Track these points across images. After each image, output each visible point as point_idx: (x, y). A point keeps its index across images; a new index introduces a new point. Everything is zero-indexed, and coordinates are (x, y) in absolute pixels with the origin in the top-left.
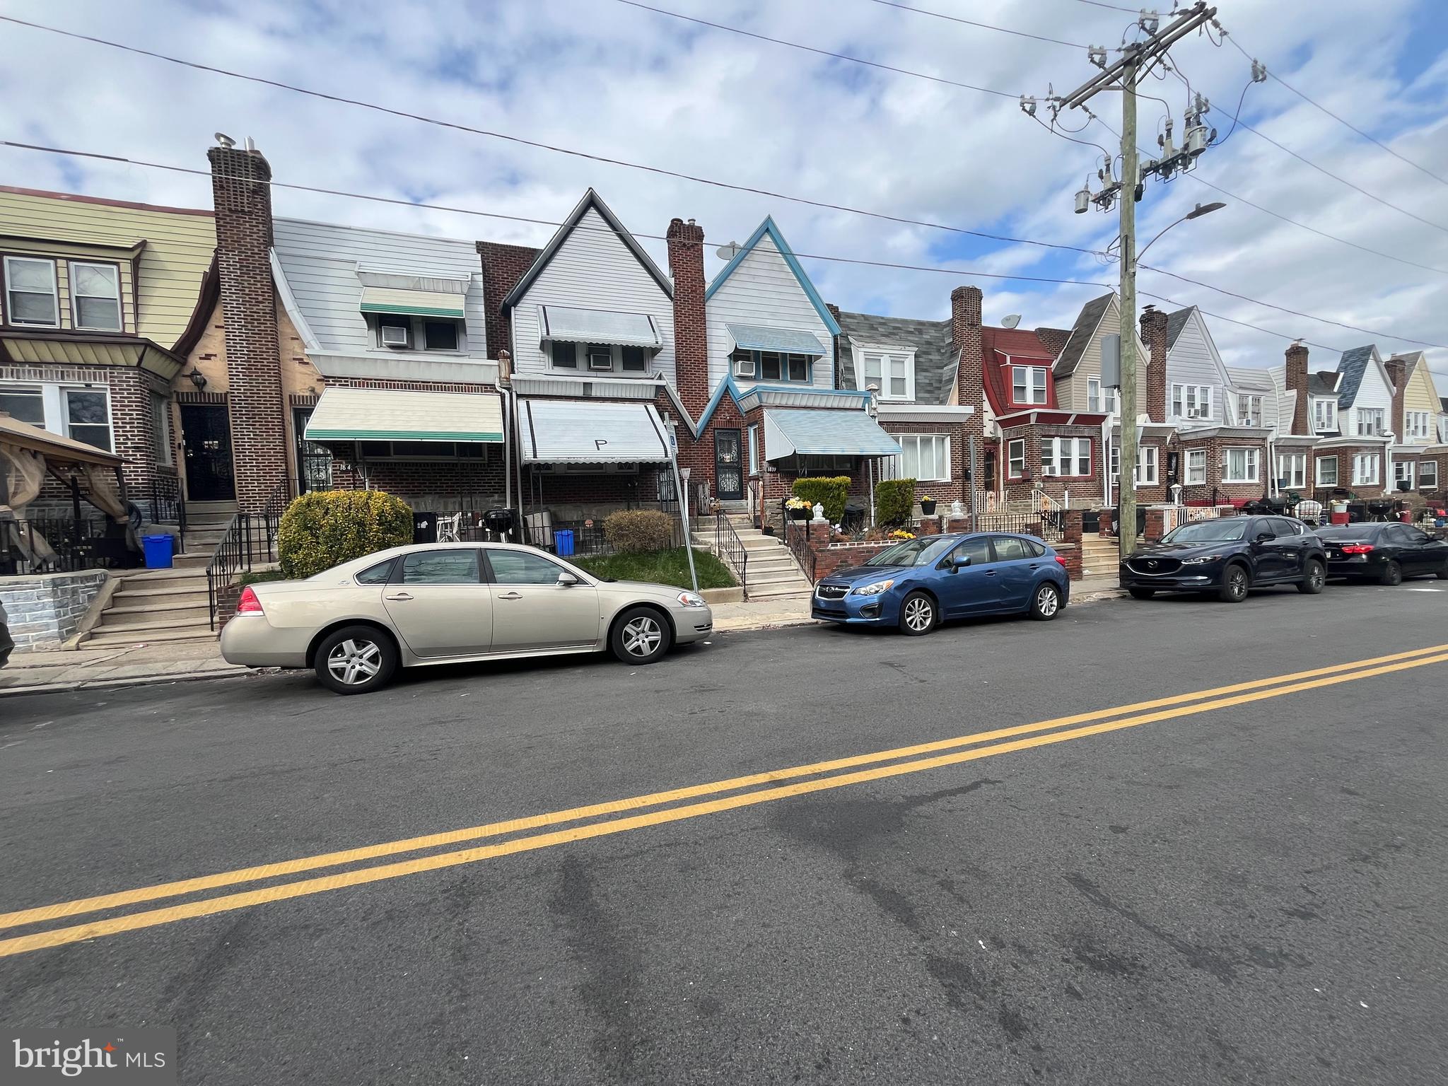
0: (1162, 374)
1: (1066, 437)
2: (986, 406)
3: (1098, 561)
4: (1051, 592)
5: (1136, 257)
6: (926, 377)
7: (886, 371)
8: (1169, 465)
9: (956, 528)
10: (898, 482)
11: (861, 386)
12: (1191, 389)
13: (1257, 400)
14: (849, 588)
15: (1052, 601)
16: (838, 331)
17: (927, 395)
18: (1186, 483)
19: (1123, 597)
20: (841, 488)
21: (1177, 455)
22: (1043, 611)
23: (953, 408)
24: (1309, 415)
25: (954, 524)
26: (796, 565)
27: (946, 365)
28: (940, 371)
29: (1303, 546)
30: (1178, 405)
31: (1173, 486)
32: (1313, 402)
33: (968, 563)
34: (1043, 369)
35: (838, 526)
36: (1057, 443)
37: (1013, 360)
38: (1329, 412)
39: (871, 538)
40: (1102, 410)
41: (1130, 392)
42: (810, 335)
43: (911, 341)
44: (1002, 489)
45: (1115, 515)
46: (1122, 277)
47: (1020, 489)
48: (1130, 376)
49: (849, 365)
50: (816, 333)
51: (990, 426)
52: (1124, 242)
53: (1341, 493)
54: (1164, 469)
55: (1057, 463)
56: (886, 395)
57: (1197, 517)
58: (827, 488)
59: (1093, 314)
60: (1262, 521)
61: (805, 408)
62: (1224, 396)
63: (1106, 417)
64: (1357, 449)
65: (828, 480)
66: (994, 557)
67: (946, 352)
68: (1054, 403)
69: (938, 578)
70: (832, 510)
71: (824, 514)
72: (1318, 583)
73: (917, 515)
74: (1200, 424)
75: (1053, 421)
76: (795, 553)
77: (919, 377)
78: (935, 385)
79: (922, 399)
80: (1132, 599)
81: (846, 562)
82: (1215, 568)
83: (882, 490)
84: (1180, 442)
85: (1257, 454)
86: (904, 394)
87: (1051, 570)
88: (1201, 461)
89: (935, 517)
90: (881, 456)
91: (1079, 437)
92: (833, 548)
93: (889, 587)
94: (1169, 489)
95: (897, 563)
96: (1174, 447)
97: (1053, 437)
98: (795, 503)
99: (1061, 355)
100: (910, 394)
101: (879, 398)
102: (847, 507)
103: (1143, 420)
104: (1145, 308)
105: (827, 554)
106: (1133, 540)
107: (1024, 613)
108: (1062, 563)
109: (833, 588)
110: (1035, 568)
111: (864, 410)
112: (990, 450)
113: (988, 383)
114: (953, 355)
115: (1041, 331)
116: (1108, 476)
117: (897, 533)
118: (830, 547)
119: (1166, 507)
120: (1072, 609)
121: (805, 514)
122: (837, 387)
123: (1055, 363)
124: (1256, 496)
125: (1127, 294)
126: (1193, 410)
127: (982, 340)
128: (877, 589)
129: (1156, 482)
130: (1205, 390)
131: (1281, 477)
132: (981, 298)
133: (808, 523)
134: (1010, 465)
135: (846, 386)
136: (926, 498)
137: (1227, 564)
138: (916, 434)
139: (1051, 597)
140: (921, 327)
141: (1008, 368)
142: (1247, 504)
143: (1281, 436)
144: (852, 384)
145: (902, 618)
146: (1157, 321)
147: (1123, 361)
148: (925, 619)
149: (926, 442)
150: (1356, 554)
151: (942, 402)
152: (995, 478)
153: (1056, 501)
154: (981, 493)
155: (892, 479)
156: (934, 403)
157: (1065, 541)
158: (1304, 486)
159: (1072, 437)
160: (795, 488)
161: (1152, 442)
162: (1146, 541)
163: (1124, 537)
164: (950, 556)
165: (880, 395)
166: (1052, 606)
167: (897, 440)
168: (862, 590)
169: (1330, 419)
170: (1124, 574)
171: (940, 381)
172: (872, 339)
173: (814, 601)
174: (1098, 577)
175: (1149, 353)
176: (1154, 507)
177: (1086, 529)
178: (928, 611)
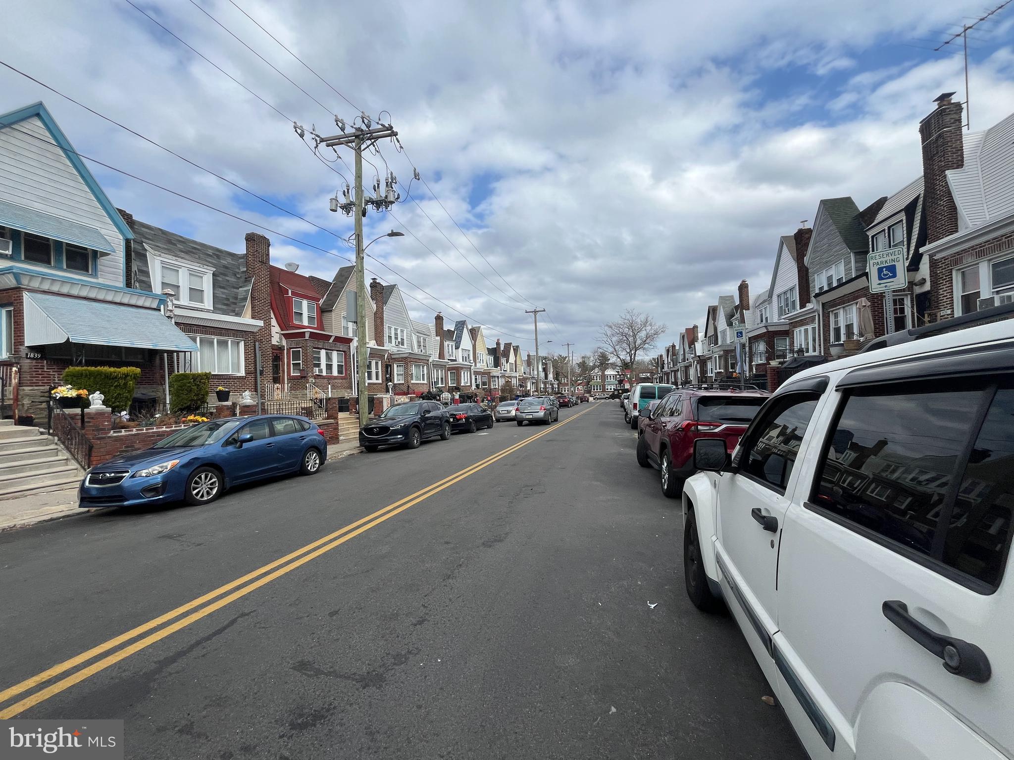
0: (382, 319)
1: (329, 350)
2: (274, 322)
3: (349, 430)
4: (314, 455)
5: (364, 248)
6: (223, 293)
7: (184, 280)
8: (387, 371)
9: (247, 412)
10: (194, 375)
11: (157, 289)
12: (396, 330)
13: (424, 340)
14: (128, 472)
15: (315, 461)
16: (131, 236)
17: (224, 307)
18: (395, 382)
19: (362, 452)
20: (129, 378)
21: (390, 365)
22: (309, 468)
23: (246, 320)
24: (445, 350)
25: (246, 409)
26: (64, 455)
27: (241, 287)
28: (235, 290)
29: (441, 416)
30: (390, 337)
31: (389, 384)
32: (446, 344)
33: (251, 440)
34: (314, 303)
35: (124, 413)
36: (323, 353)
37: (293, 293)
38: (452, 350)
39: (162, 423)
40: (350, 335)
41: (362, 327)
42: (96, 232)
43: (209, 262)
44: (286, 382)
45: (357, 401)
46: (356, 258)
47: (299, 383)
48: (362, 317)
49: (144, 269)
50: (103, 232)
51: (276, 336)
52: (357, 237)
53: (457, 389)
54: (384, 374)
55: (323, 366)
56: (184, 300)
57: (399, 402)
58: (108, 376)
59: (344, 274)
60: (426, 404)
61: (85, 298)
62: (411, 336)
63: (352, 339)
64: (462, 368)
65: (112, 369)
66: (273, 433)
67: (241, 277)
68: (321, 326)
69: (224, 454)
70: (116, 398)
71: (104, 403)
72: (448, 434)
73: (213, 402)
74: (401, 349)
75: (320, 338)
76: (63, 443)
77: (216, 292)
78: (231, 300)
79: (219, 309)
80: (366, 453)
81: (133, 446)
82: (405, 431)
83: (176, 381)
84: (392, 359)
85: (425, 367)
86: (202, 301)
87: (315, 439)
88: (401, 370)
89: (229, 403)
90: (178, 352)
91: (337, 351)
92: (115, 435)
93: (173, 466)
94: (387, 385)
95: (187, 445)
96: (389, 361)
97: (321, 349)
98: (65, 391)
99: (325, 296)
100: (208, 303)
101: (175, 302)
102: (135, 395)
103: (372, 344)
104: (372, 279)
105: (108, 440)
106: (367, 417)
107: (295, 472)
108: (322, 433)
109: (108, 475)
110: (303, 439)
111: (160, 310)
112: (277, 355)
113: (274, 306)
114: (247, 280)
115: (312, 279)
116: (354, 376)
117: (191, 417)
118: (112, 433)
119: (384, 396)
120: (330, 464)
121: (81, 402)
122: (128, 284)
123: (321, 302)
124: (425, 390)
125: (360, 268)
126: (397, 341)
127: (271, 276)
128: (160, 470)
129: (380, 381)
130: (402, 331)
131: (435, 380)
132: (269, 245)
133: (82, 411)
134: (292, 365)
135: (140, 286)
136: (220, 388)
137: (411, 427)
138: (213, 337)
139: (315, 458)
140: (218, 254)
141: (290, 299)
142: (422, 394)
143: (435, 359)
144: (147, 286)
145: (188, 491)
146: (379, 288)
147: (358, 307)
148: (211, 489)
149: (223, 344)
150: (461, 419)
151: (238, 315)
152: (281, 375)
153: (323, 391)
154: (270, 385)
155: (188, 372)
156: (230, 314)
157: (328, 418)
158: (444, 385)
159: (333, 350)
160: (67, 376)
161: (377, 357)
162: (375, 416)
163: (362, 415)
164: (236, 435)
165: (178, 299)
166: (315, 464)
167: (194, 340)
168: (144, 473)
169: (452, 352)
170: (362, 438)
171: (236, 298)
172: (169, 251)
173: (83, 489)
174: (349, 440)
175: (375, 305)
176: (378, 396)
177: (341, 410)
178: (215, 482)
